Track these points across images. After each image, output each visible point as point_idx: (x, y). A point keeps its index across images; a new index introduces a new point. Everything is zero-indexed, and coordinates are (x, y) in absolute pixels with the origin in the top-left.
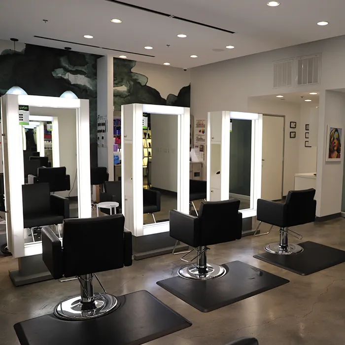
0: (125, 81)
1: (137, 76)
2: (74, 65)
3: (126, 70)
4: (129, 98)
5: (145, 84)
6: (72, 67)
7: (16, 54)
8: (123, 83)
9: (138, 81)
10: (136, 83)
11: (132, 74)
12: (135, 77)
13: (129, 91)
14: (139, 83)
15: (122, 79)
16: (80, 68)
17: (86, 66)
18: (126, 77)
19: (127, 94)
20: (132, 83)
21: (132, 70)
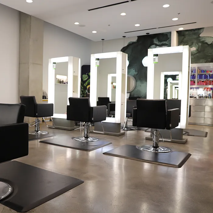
0: (194, 44)
1: (204, 39)
2: (161, 42)
3: (195, 37)
4: (198, 54)
5: (211, 43)
6: (160, 42)
7: (133, 43)
8: (192, 46)
9: (205, 42)
10: (204, 43)
11: (200, 38)
12: (203, 40)
13: (197, 50)
14: (206, 43)
15: (192, 43)
16: (164, 43)
17: (168, 41)
18: (195, 41)
19: (196, 52)
20: (200, 44)
21: (200, 36)
